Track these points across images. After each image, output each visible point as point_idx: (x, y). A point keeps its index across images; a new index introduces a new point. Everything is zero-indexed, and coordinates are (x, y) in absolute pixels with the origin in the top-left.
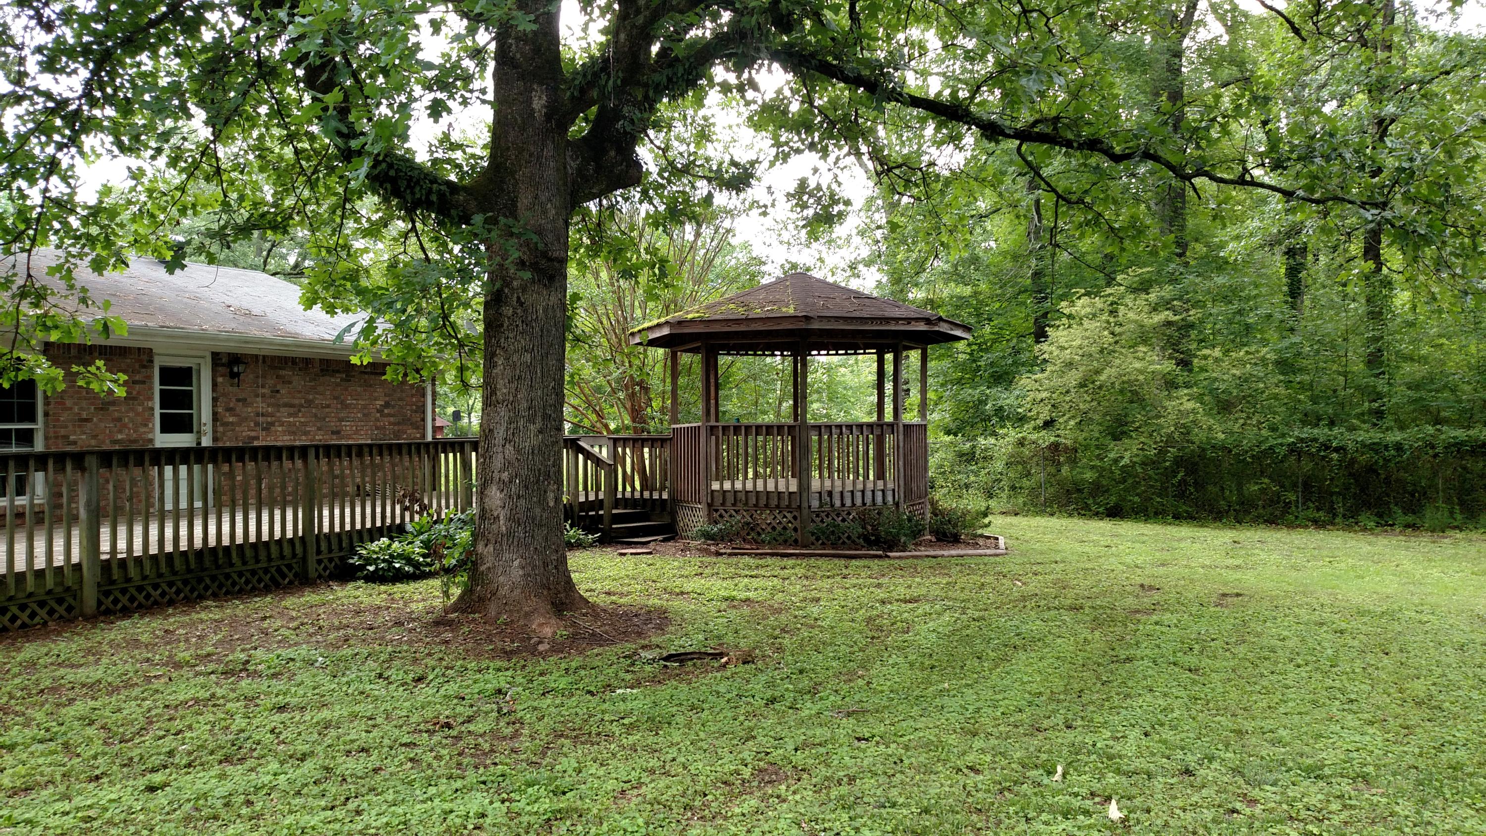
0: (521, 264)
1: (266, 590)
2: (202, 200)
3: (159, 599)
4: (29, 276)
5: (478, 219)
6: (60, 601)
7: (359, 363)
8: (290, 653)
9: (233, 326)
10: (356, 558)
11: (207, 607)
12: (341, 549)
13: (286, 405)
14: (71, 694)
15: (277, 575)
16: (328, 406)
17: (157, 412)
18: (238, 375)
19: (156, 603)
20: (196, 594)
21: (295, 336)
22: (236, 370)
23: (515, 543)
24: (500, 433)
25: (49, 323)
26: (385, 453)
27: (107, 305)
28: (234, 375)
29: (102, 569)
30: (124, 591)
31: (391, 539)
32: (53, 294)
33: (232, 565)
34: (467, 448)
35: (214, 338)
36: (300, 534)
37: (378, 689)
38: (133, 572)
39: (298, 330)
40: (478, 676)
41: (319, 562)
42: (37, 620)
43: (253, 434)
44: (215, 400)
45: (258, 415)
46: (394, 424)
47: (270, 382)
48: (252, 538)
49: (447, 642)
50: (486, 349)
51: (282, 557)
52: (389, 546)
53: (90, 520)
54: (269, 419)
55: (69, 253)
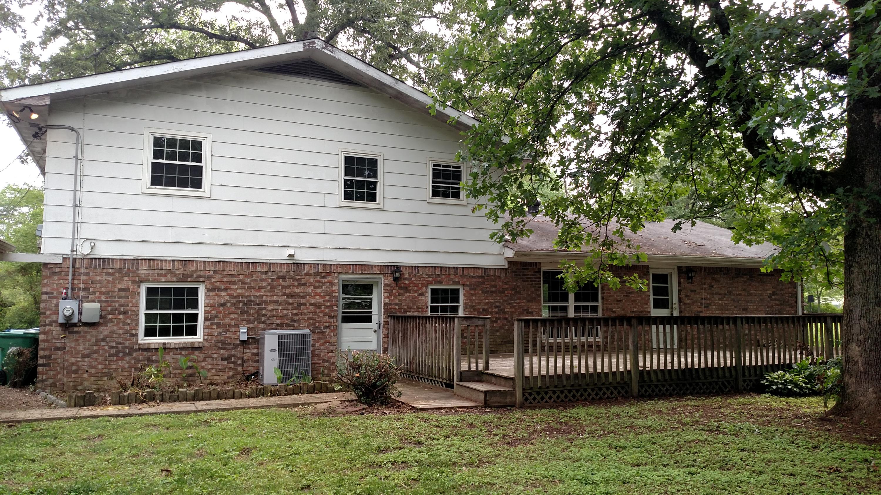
0: (868, 213)
1: (717, 394)
2: (680, 191)
3: (665, 392)
4: (606, 236)
5: (840, 190)
6: (623, 388)
7: (765, 272)
8: (740, 425)
9: (689, 252)
10: (765, 381)
11: (688, 399)
12: (756, 375)
13: (717, 294)
14: (640, 430)
15: (722, 387)
16: (740, 294)
17: (652, 297)
18: (691, 278)
19: (663, 394)
20: (682, 392)
21: (722, 256)
22: (690, 275)
23: (870, 378)
24: (857, 312)
25: (613, 257)
26: (779, 322)
27: (638, 247)
28: (689, 278)
29: (640, 374)
30: (649, 386)
31: (784, 371)
32: (615, 243)
33: (699, 379)
34: (829, 320)
35: (680, 259)
36: (734, 365)
37: (792, 448)
38: (653, 377)
39: (723, 252)
40: (851, 450)
41: (744, 381)
42: (613, 395)
43: (700, 310)
44: (680, 291)
45: (702, 299)
46: (778, 305)
47: (708, 281)
48: (709, 366)
49: (829, 430)
50: (846, 263)
51: (725, 377)
52: (784, 376)
53: (634, 351)
54: (708, 302)
55: (622, 224)
